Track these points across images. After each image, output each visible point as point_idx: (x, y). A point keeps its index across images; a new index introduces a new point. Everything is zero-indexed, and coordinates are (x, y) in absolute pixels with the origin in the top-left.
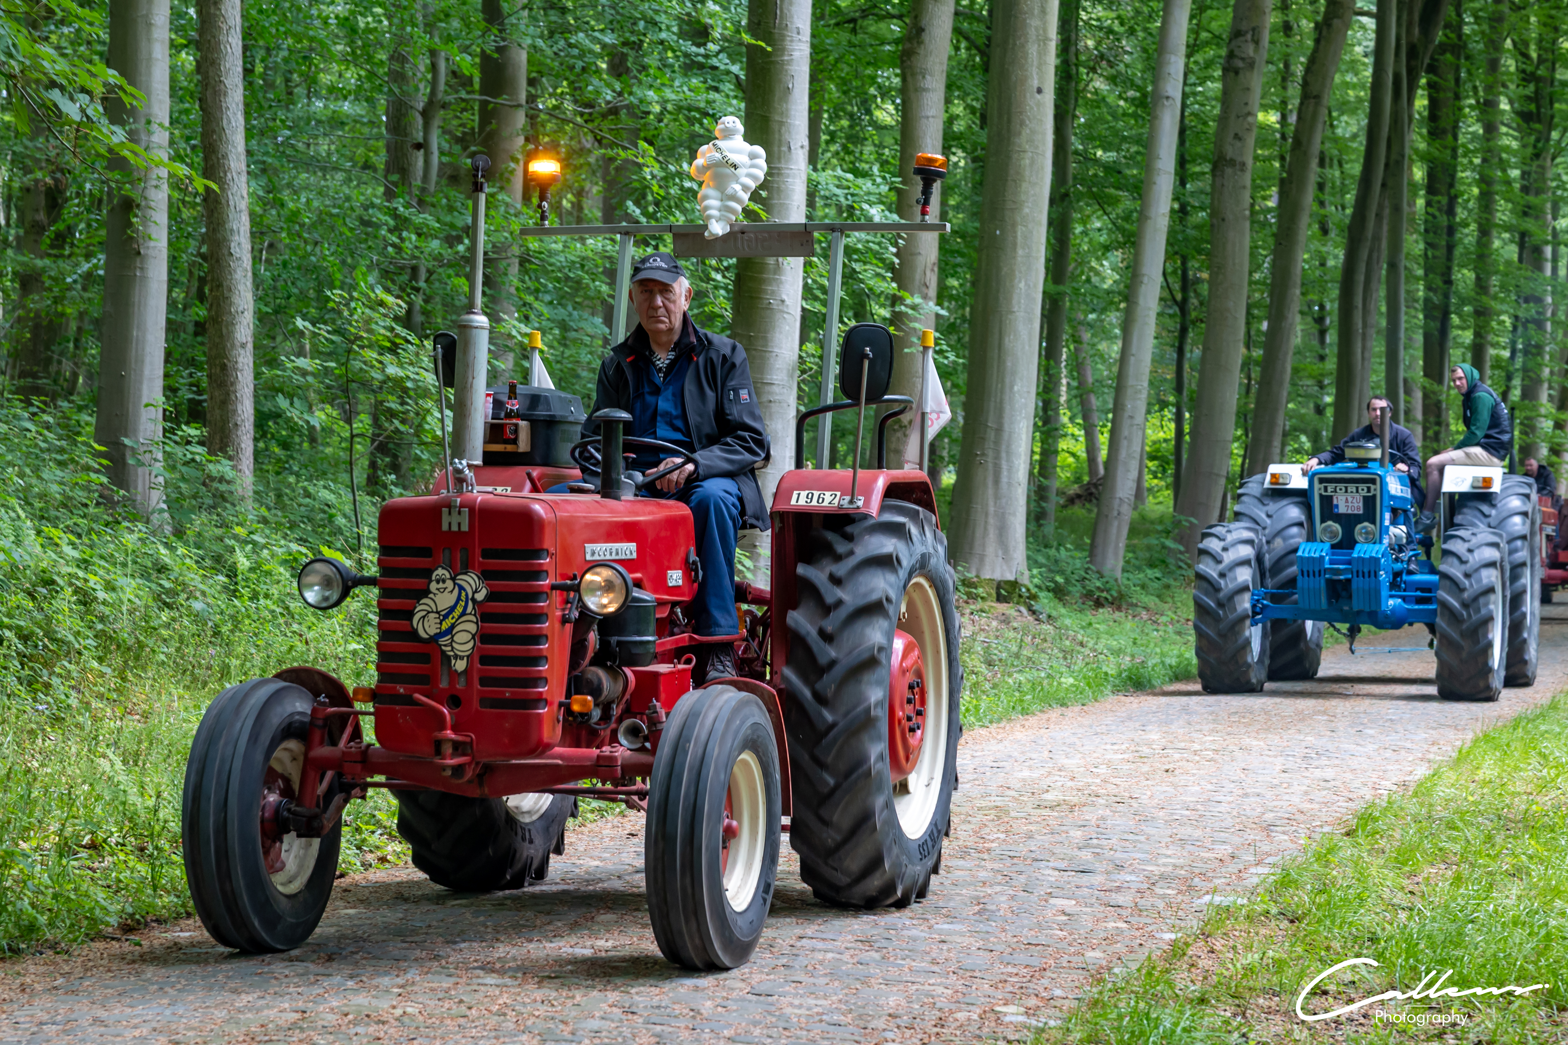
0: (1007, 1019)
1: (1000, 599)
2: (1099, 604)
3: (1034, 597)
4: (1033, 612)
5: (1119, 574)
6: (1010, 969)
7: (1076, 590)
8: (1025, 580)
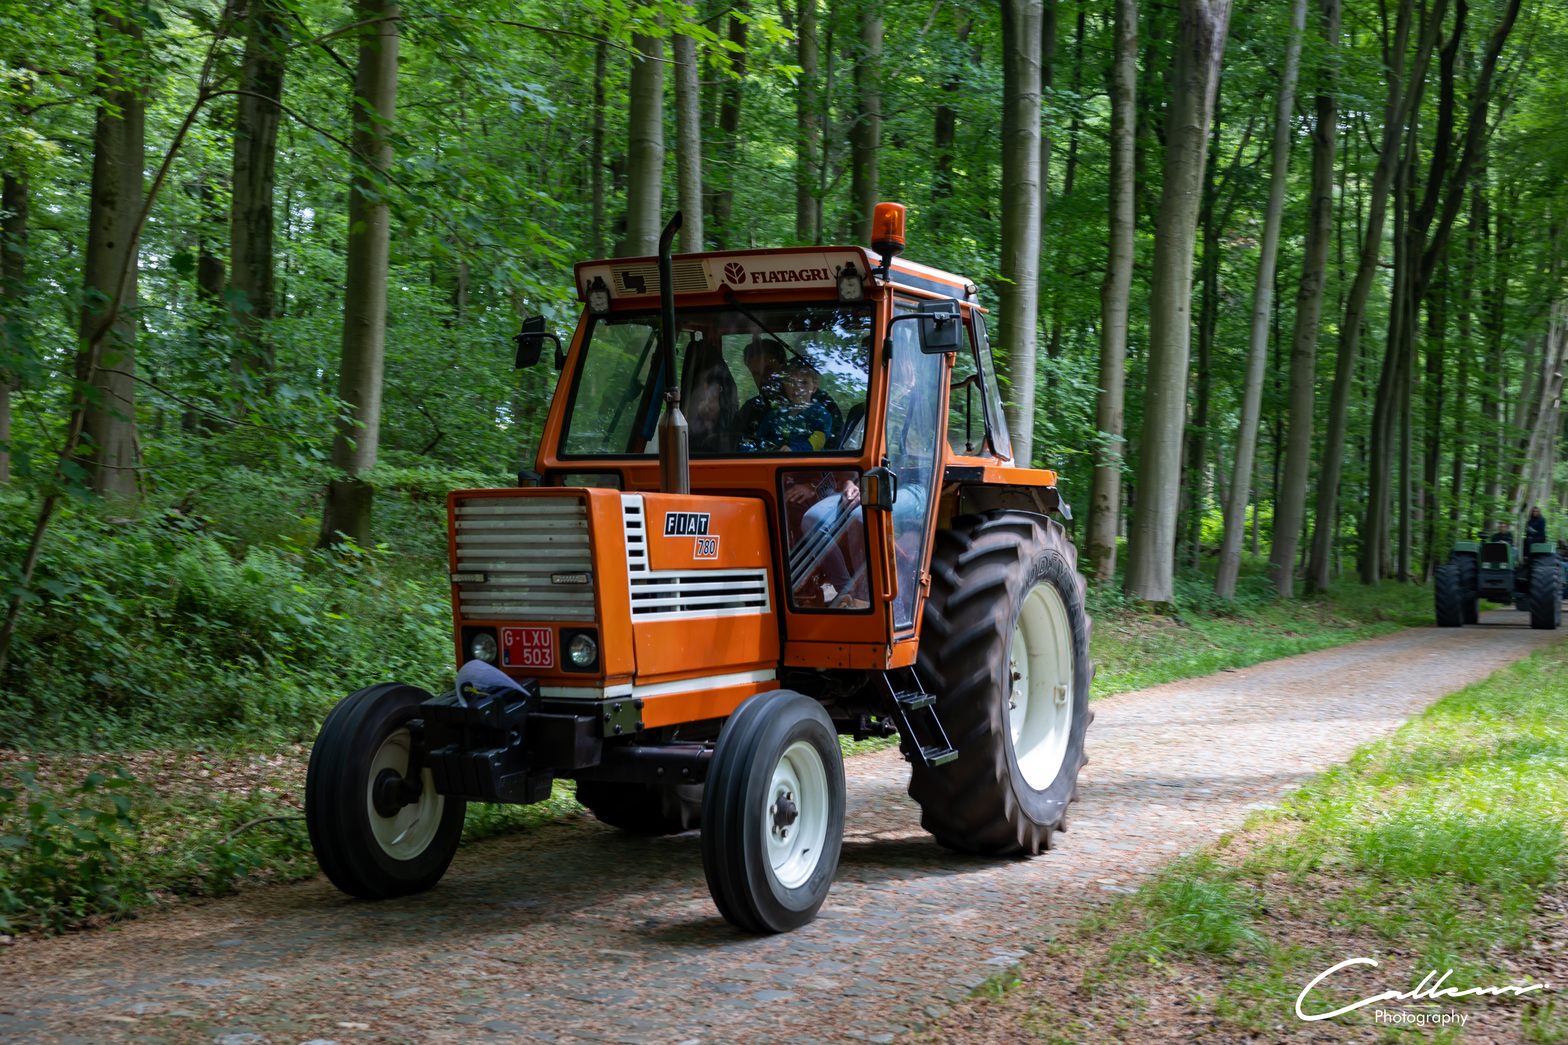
0: (1103, 888)
1: (1157, 613)
2: (1219, 615)
3: (1176, 612)
4: (1176, 620)
5: (1231, 598)
6: (1115, 853)
7: (1205, 607)
8: (1172, 602)
